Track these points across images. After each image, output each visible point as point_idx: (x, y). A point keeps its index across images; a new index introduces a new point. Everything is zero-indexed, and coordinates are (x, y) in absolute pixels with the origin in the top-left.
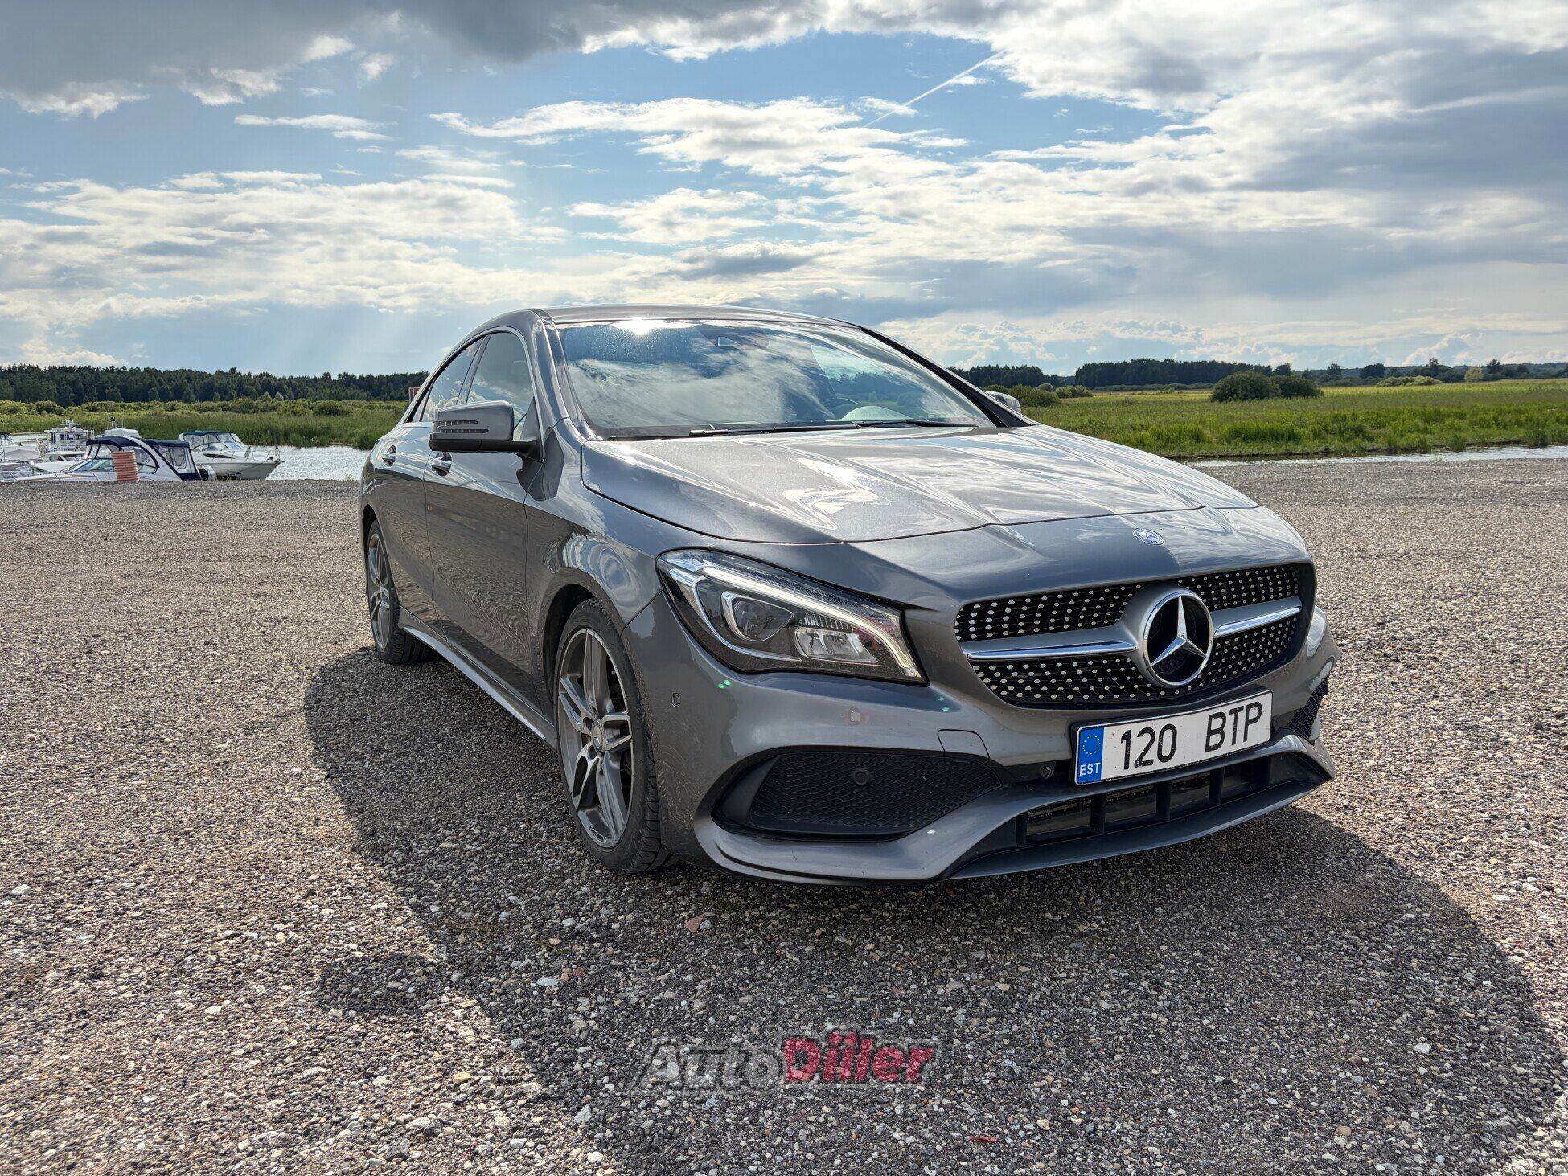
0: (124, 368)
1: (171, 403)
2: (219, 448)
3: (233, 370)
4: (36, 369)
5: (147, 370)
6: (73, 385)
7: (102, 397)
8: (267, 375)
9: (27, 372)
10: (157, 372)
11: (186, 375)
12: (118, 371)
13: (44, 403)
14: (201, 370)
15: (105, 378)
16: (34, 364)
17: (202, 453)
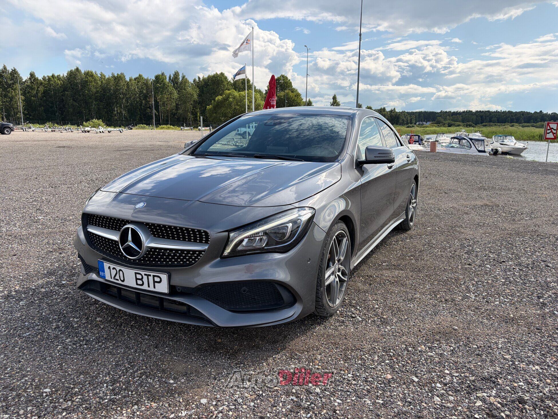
0: (501, 111)
1: (513, 124)
2: (506, 141)
3: (541, 111)
4: (472, 111)
5: (509, 112)
6: (482, 117)
7: (490, 121)
8: (555, 113)
9: (468, 112)
10: (512, 112)
11: (523, 113)
12: (499, 112)
13: (469, 123)
14: (528, 111)
15: (493, 114)
16: (471, 110)
17: (499, 143)
